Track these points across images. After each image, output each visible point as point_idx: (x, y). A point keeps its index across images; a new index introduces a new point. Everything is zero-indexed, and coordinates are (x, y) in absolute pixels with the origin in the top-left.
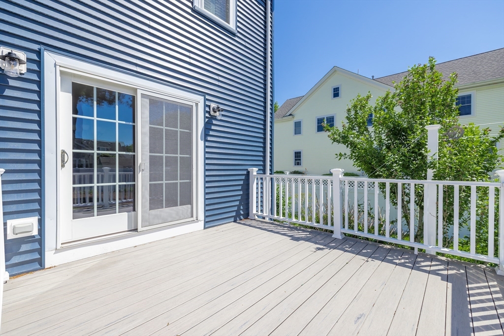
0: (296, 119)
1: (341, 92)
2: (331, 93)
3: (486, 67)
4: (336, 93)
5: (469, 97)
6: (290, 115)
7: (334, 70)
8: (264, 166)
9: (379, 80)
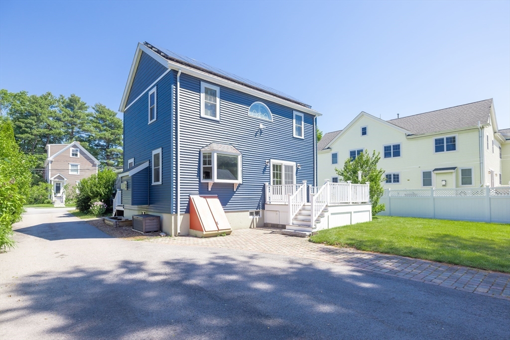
0: (333, 151)
1: (368, 131)
2: (360, 132)
3: (468, 116)
4: (364, 131)
5: (454, 138)
6: (328, 148)
7: (363, 114)
8: (314, 184)
9: (390, 122)
